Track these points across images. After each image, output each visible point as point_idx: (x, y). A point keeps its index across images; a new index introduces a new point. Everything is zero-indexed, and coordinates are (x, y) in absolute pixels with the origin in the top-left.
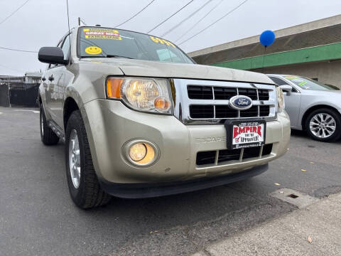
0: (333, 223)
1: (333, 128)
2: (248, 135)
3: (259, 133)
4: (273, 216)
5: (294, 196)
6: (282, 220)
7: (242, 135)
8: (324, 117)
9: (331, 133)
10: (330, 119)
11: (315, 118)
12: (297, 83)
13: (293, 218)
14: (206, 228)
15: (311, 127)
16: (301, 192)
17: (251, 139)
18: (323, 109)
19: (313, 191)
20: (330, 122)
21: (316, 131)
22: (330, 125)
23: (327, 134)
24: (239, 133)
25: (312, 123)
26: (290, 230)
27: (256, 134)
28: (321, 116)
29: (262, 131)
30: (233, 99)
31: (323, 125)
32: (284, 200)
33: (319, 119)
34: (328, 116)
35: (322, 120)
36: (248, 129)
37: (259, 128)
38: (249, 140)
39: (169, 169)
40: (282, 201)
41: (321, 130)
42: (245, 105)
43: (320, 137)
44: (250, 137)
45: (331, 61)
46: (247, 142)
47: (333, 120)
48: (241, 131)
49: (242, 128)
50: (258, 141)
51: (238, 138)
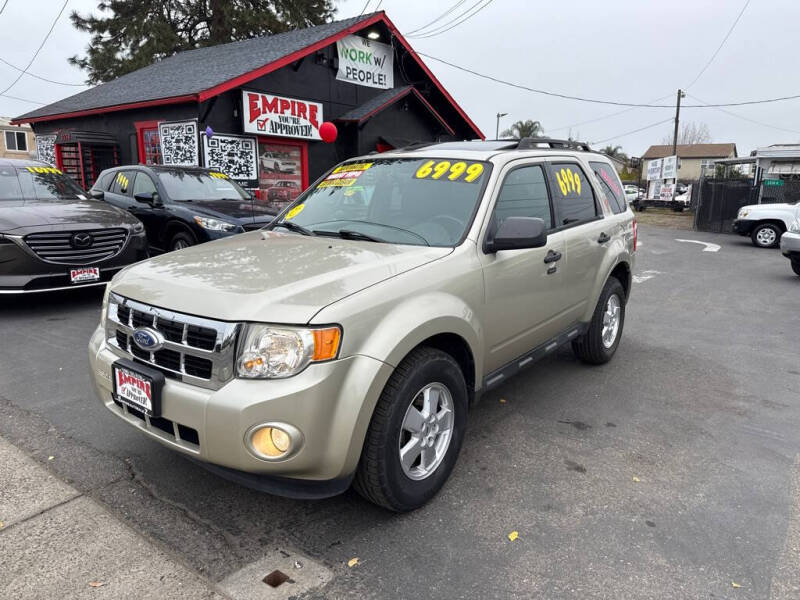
3: (148, 394)
7: (129, 387)
24: (125, 382)
27: (144, 394)
36: (134, 380)
38: (136, 398)
46: (133, 400)
48: (127, 379)
49: (127, 376)
50: (144, 406)
51: (124, 388)
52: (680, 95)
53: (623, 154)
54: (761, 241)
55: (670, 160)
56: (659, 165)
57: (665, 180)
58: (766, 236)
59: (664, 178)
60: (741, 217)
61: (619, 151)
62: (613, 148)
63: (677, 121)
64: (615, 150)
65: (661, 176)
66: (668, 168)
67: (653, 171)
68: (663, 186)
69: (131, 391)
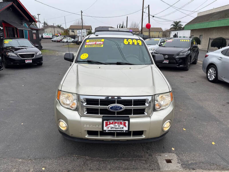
2: (116, 126)
5: (169, 161)
17: (119, 128)
24: (110, 125)
27: (122, 126)
29: (127, 125)
32: (159, 162)
36: (116, 123)
37: (125, 123)
46: (115, 129)
48: (111, 123)
50: (123, 130)
51: (109, 127)
52: (82, 12)
53: (62, 27)
55: (84, 30)
56: (81, 32)
57: (83, 36)
59: (83, 35)
61: (61, 26)
62: (59, 25)
63: (82, 19)
64: (60, 26)
65: (82, 35)
66: (84, 32)
67: (79, 33)
68: (83, 38)
69: (113, 127)
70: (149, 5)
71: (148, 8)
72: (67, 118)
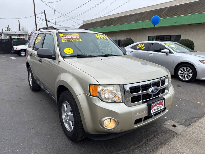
0: (194, 143)
1: (191, 75)
2: (157, 107)
3: (162, 105)
4: (166, 140)
5: (174, 126)
6: (171, 143)
7: (155, 108)
8: (187, 69)
9: (189, 78)
10: (190, 70)
11: (182, 69)
12: (172, 48)
13: (176, 141)
14: (136, 151)
15: (179, 74)
16: (177, 122)
17: (159, 108)
18: (186, 65)
19: (183, 121)
20: (189, 72)
21: (182, 76)
22: (189, 73)
23: (187, 78)
24: (154, 107)
25: (180, 72)
26: (175, 148)
27: (160, 105)
28: (185, 68)
29: (163, 103)
30: (150, 90)
31: (186, 73)
32: (170, 129)
33: (184, 69)
34: (189, 69)
35: (185, 70)
36: (157, 104)
37: (162, 102)
38: (157, 109)
39: (122, 130)
40: (169, 129)
41: (185, 76)
42: (156, 92)
43: (184, 79)
44: (158, 107)
45: (189, 24)
46: (157, 110)
47: (191, 71)
48: (154, 106)
49: (155, 104)
50: (161, 109)
51: (153, 110)
54: (22, 55)
58: (23, 54)
60: (15, 49)
69: (156, 108)
70: (44, 11)
71: (44, 13)
72: (118, 112)
